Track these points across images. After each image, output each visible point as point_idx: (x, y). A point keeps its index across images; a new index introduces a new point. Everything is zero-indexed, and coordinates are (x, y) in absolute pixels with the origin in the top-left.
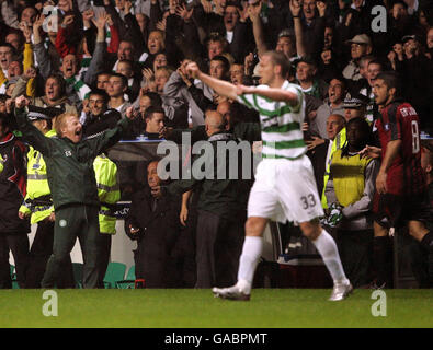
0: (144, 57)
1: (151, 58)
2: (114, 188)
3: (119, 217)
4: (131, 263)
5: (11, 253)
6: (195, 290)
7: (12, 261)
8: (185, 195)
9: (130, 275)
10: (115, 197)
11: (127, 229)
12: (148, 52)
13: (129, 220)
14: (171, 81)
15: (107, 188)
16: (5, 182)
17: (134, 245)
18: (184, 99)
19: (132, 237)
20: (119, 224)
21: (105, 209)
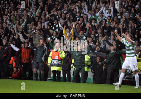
0: (97, 35)
1: (99, 35)
2: (89, 62)
3: (90, 68)
4: (92, 78)
5: (66, 75)
6: (105, 85)
7: (67, 76)
8: (104, 65)
9: (92, 80)
10: (89, 63)
11: (92, 71)
12: (98, 34)
13: (92, 69)
14: (103, 40)
15: (88, 62)
16: (66, 59)
17: (93, 74)
18: (105, 43)
19: (93, 72)
20: (90, 70)
21: (87, 66)
